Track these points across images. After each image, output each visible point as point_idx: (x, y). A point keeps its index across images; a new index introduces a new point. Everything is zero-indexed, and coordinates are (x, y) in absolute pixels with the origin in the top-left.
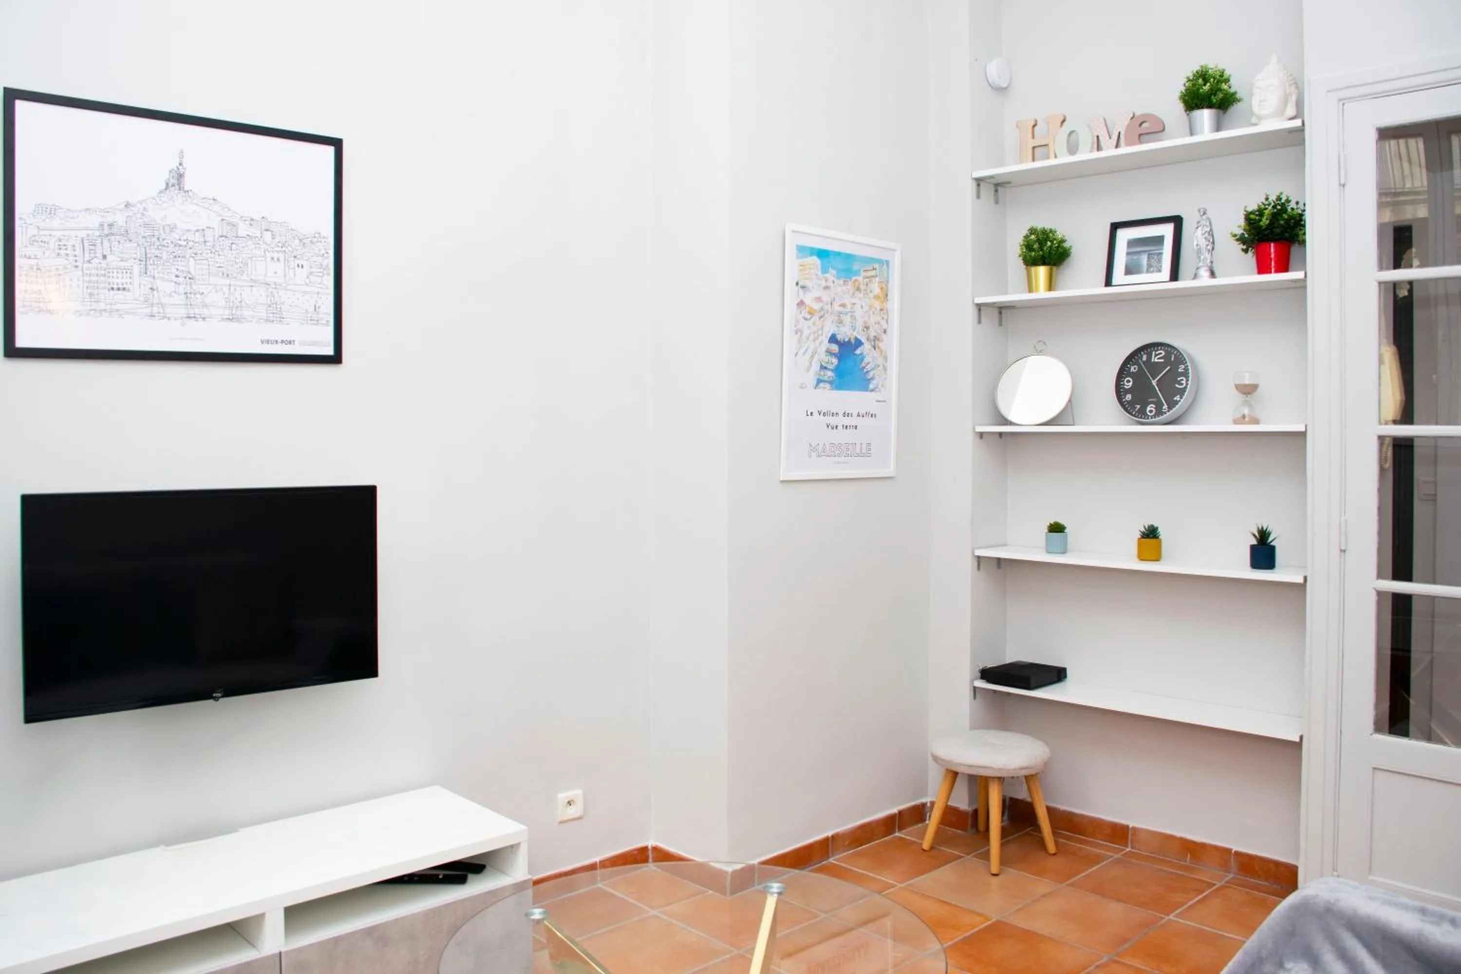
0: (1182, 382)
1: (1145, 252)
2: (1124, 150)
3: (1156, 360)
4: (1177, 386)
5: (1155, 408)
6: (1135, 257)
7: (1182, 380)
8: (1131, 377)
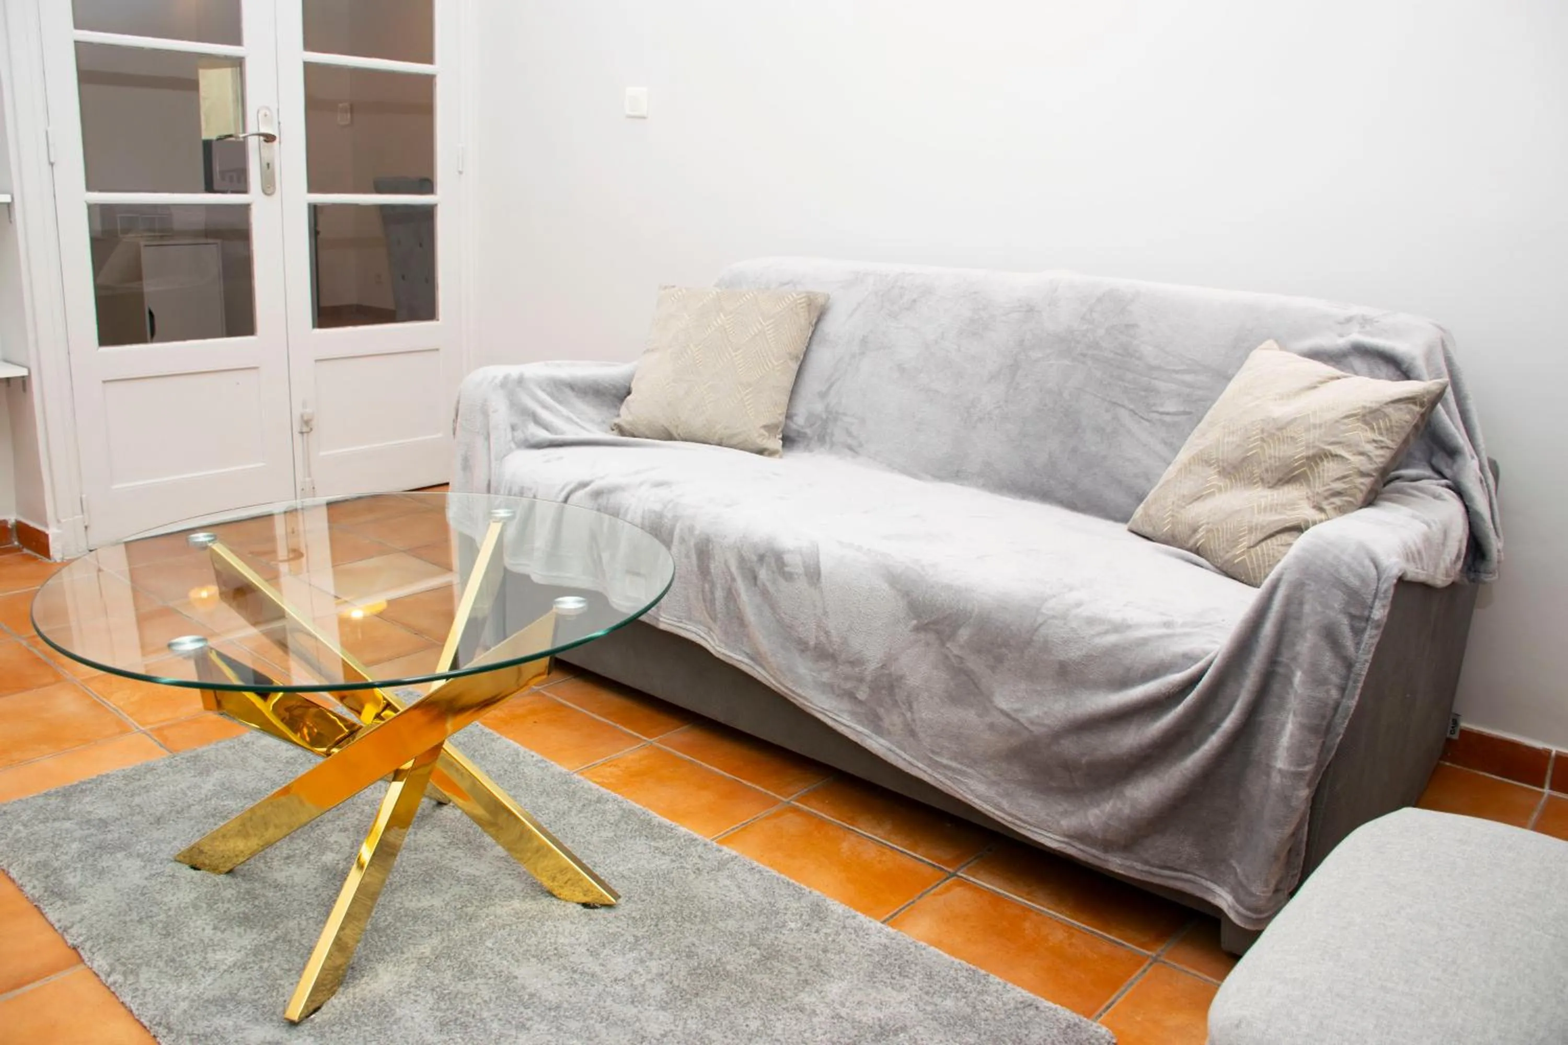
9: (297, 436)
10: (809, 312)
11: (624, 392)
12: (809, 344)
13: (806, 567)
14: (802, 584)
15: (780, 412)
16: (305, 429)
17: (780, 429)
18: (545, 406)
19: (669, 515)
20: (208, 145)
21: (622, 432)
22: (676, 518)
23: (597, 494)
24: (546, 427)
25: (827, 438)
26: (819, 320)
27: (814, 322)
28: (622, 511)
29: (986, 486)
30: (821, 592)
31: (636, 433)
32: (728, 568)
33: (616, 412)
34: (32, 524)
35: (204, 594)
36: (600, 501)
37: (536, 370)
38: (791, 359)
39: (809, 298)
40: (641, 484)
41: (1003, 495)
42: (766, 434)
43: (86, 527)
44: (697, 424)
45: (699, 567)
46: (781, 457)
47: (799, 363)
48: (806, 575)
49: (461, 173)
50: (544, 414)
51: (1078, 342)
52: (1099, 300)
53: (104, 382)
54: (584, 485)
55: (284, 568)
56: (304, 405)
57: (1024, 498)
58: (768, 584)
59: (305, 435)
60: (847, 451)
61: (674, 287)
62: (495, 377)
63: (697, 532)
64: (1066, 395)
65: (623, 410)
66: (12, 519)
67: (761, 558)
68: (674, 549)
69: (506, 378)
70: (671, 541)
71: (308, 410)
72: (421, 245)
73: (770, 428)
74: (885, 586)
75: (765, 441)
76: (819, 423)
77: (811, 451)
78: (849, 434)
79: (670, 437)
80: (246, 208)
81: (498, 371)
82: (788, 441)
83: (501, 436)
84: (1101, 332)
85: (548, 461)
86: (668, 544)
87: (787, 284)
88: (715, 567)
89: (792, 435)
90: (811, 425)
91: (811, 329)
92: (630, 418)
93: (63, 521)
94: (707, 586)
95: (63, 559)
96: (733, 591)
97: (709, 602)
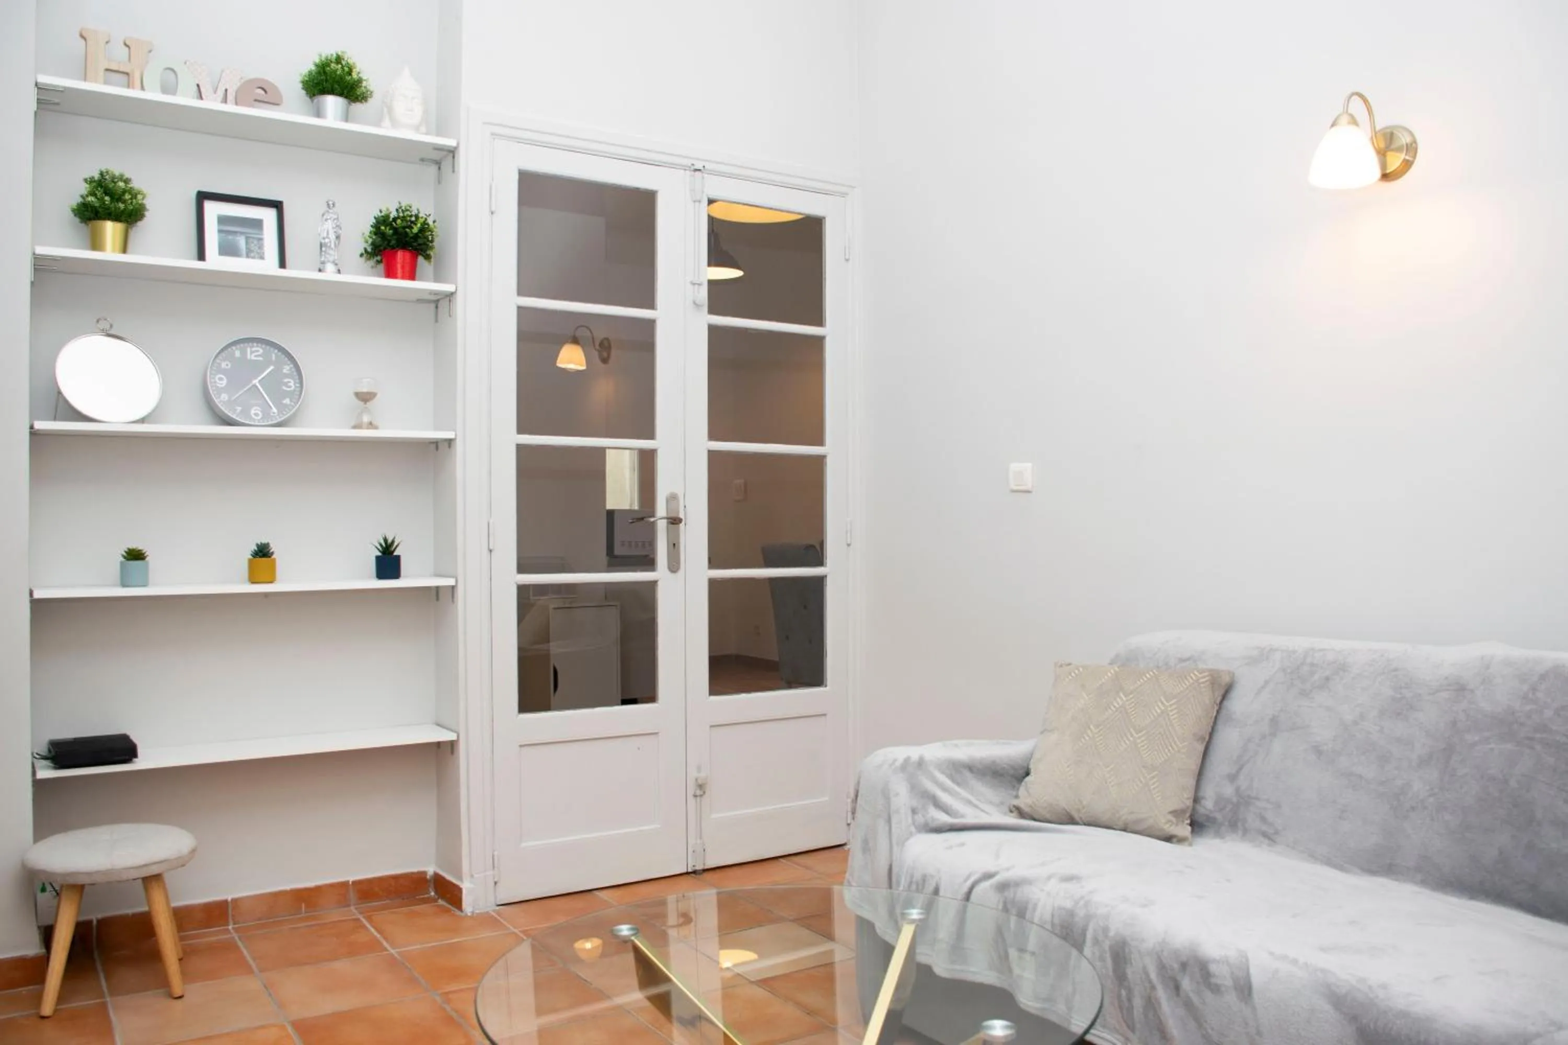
0: (289, 384)
1: (242, 233)
2: (231, 108)
3: (253, 358)
4: (284, 388)
5: (261, 412)
6: (230, 237)
7: (289, 382)
8: (223, 374)
9: (691, 800)
10: (1213, 692)
11: (1022, 772)
12: (1215, 723)
13: (1236, 980)
14: (1231, 998)
15: (1185, 796)
16: (698, 792)
17: (1188, 815)
18: (945, 789)
19: (1081, 913)
20: (611, 514)
21: (1022, 814)
22: (1089, 917)
23: (1003, 887)
24: (946, 810)
25: (1239, 824)
26: (1224, 697)
27: (1218, 702)
28: (1030, 906)
29: (1424, 883)
30: (1254, 1009)
31: (1036, 816)
32: (1147, 974)
33: (1014, 793)
34: (449, 877)
35: (588, 945)
36: (1006, 894)
37: (935, 752)
38: (1198, 740)
39: (1211, 675)
40: (1049, 878)
41: (1446, 893)
42: (1174, 820)
43: (496, 883)
44: (1100, 808)
45: (1115, 971)
46: (1191, 845)
47: (1205, 743)
48: (1236, 989)
49: (849, 545)
50: (944, 797)
51: (1522, 724)
52: (1543, 677)
53: (521, 746)
54: (988, 876)
55: (672, 933)
56: (699, 769)
57: (1472, 898)
58: (1191, 995)
59: (698, 798)
60: (1262, 839)
61: (1070, 664)
62: (895, 760)
63: (1112, 934)
64: (1513, 783)
65: (1022, 791)
66: (431, 870)
67: (1184, 966)
68: (1087, 951)
69: (907, 760)
70: (1084, 941)
71: (703, 775)
72: (805, 607)
73: (1177, 813)
74: (1328, 1007)
75: (1172, 828)
76: (1229, 807)
77: (1222, 837)
78: (1263, 819)
79: (1072, 821)
80: (653, 584)
81: (900, 753)
82: (1197, 825)
83: (902, 821)
84: (1548, 713)
85: (951, 847)
86: (1079, 946)
87: (1188, 659)
88: (1131, 972)
89: (1201, 819)
90: (1221, 810)
91: (1216, 708)
92: (1029, 801)
93: (476, 876)
94: (1124, 993)
95: (473, 912)
96: (1153, 1001)
97: (1126, 1010)
